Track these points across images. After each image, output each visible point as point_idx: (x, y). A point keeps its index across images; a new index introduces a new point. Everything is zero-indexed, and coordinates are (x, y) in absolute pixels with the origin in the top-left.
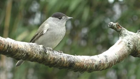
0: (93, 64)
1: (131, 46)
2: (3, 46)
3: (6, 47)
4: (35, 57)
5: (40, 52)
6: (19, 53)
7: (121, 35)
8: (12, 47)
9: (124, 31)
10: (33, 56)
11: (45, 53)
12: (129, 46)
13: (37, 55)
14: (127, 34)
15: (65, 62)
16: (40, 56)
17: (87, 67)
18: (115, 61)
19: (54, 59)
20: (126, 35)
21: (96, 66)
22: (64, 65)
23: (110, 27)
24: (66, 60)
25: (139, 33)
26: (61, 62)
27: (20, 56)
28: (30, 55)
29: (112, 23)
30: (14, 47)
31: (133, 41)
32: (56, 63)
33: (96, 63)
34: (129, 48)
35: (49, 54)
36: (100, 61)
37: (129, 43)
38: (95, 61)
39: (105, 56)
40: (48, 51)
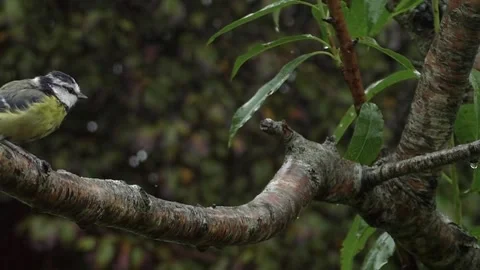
0: (246, 227)
1: (319, 177)
2: (58, 191)
3: (63, 196)
4: (124, 217)
5: (135, 205)
6: (90, 207)
7: (290, 149)
8: (75, 194)
9: (297, 141)
10: (118, 214)
11: (147, 205)
12: (314, 179)
13: (128, 212)
14: (305, 146)
16: (133, 212)
17: (231, 237)
19: (164, 219)
20: (304, 150)
21: (252, 232)
23: (264, 131)
24: (188, 219)
25: (328, 144)
26: (178, 225)
27: (93, 215)
28: (112, 212)
29: (269, 120)
30: (79, 194)
31: (320, 164)
32: (167, 229)
33: (251, 226)
34: (316, 182)
35: (154, 208)
36: (259, 220)
37: (313, 171)
38: (249, 219)
39: (267, 206)
40: (152, 201)
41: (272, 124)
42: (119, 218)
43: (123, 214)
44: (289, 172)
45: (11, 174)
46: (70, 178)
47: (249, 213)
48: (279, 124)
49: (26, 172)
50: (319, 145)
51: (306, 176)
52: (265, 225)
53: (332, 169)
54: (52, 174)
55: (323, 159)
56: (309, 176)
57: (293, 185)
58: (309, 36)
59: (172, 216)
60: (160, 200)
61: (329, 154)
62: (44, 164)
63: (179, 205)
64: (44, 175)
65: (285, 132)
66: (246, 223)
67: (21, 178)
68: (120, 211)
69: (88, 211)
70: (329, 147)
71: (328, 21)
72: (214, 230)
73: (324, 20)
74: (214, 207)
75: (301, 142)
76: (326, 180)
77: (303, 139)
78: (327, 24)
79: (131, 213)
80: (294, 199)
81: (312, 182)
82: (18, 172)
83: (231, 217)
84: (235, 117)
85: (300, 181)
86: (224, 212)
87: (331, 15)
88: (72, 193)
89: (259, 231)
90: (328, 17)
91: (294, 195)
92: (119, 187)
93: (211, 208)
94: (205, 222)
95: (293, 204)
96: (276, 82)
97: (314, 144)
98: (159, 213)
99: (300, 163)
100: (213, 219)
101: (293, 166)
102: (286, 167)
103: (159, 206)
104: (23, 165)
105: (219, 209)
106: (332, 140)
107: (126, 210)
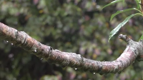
0: (114, 68)
1: (137, 52)
2: (55, 57)
3: (57, 57)
5: (79, 61)
7: (128, 44)
9: (130, 41)
10: (74, 64)
11: (83, 61)
12: (136, 53)
13: (77, 63)
14: (133, 43)
15: (95, 68)
16: (79, 63)
17: (110, 71)
18: (128, 65)
19: (88, 65)
20: (132, 44)
21: (116, 69)
22: (95, 70)
23: (120, 38)
24: (96, 65)
26: (93, 67)
27: (66, 64)
28: (72, 63)
29: (121, 35)
30: (62, 57)
31: (138, 49)
32: (89, 68)
33: (116, 67)
34: (136, 54)
35: (85, 61)
36: (118, 66)
37: (135, 51)
38: (115, 66)
39: (121, 61)
40: (85, 59)
41: (122, 36)
42: (74, 65)
43: (75, 63)
44: (128, 51)
45: (41, 51)
46: (59, 52)
47: (115, 64)
48: (124, 36)
49: (45, 50)
50: (137, 42)
51: (133, 52)
52: (120, 67)
53: (141, 50)
54: (53, 51)
55: (138, 47)
56: (134, 52)
57: (129, 55)
58: (135, 9)
59: (91, 64)
60: (87, 59)
61: (140, 45)
62: (51, 48)
63: (93, 61)
64: (51, 51)
65: (126, 39)
66: (114, 67)
67: (44, 52)
68: (75, 62)
69: (64, 62)
70: (141, 43)
71: (140, 4)
72: (104, 68)
73: (139, 4)
74: (104, 61)
75: (131, 42)
76: (140, 53)
77: (132, 41)
78: (140, 5)
79: (78, 63)
80: (129, 59)
81: (135, 54)
82: (43, 50)
83: (110, 65)
84: (111, 33)
85: (131, 53)
86: (107, 63)
87: (141, 2)
88: (60, 57)
89: (118, 69)
90: (140, 3)
91: (129, 58)
92: (74, 55)
93: (103, 62)
94: (101, 66)
95: (129, 61)
96: (124, 23)
97: (136, 42)
98: (87, 63)
99: (131, 48)
100: (104, 65)
101: (129, 49)
102: (127, 49)
103: (87, 61)
104: (44, 48)
105: (105, 62)
106: (141, 41)
107: (76, 62)
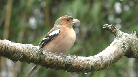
0: (89, 65)
1: (126, 47)
2: (1, 48)
3: (3, 49)
4: (32, 58)
5: (37, 54)
6: (16, 54)
8: (9, 48)
9: (119, 33)
10: (30, 57)
11: (42, 54)
14: (122, 35)
15: (62, 63)
16: (37, 57)
17: (83, 68)
18: (111, 62)
19: (51, 60)
21: (92, 67)
23: (105, 29)
25: (133, 34)
26: (58, 62)
27: (18, 57)
28: (27, 56)
30: (11, 48)
31: (128, 42)
32: (52, 64)
33: (92, 64)
34: (124, 48)
35: (46, 55)
36: (96, 62)
37: (124, 44)
39: (101, 57)
40: (45, 52)
41: (107, 26)
42: (30, 59)
48: (110, 26)
56: (122, 46)
65: (113, 29)
66: (90, 63)
72: (74, 65)
79: (35, 57)
89: (95, 67)
94: (69, 61)
99: (119, 41)
106: (135, 33)
107: (33, 55)
